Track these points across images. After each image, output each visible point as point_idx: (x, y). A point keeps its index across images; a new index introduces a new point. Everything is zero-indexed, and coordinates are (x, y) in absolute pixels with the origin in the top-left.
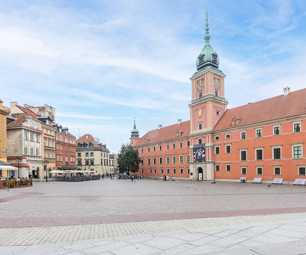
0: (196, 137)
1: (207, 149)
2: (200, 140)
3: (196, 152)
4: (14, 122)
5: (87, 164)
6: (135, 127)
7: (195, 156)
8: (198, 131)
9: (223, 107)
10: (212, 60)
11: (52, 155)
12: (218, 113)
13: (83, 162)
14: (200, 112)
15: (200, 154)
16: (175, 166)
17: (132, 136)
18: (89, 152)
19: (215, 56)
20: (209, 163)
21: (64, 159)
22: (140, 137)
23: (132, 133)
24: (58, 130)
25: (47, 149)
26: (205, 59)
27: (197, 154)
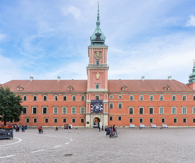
0: (94, 94)
1: (105, 104)
2: (97, 97)
3: (93, 105)
7: (92, 109)
8: (95, 90)
14: (98, 76)
15: (98, 107)
20: (106, 114)
27: (95, 107)
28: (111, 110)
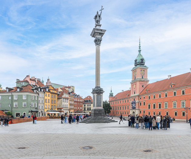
1: (136, 103)
2: (134, 99)
3: (132, 104)
4: (60, 95)
5: (88, 110)
6: (111, 91)
8: (134, 95)
9: (146, 83)
10: (140, 61)
11: (73, 107)
12: (143, 86)
13: (86, 109)
14: (134, 86)
16: (125, 111)
17: (110, 96)
18: (89, 104)
19: (142, 60)
20: (137, 109)
21: (77, 108)
22: (114, 96)
23: (110, 94)
24: (75, 96)
25: (71, 105)
26: (137, 61)
27: (133, 106)
28: (141, 106)
